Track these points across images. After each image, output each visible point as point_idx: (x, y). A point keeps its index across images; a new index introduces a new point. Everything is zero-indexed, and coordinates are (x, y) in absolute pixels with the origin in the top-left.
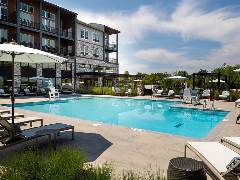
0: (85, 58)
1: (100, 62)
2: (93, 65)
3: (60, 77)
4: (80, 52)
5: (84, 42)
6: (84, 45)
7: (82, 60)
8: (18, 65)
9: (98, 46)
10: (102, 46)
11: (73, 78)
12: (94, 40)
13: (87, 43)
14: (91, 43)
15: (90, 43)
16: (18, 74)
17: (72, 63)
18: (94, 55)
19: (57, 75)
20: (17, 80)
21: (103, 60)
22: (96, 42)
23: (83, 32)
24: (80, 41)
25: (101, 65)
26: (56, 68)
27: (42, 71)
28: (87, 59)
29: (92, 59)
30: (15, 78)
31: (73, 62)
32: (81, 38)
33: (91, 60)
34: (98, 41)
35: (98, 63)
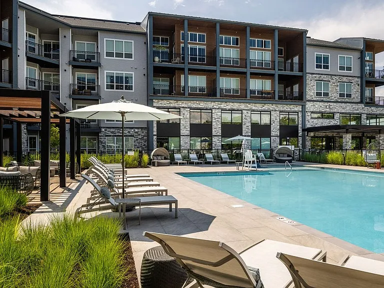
0: (322, 101)
1: (354, 106)
2: (338, 113)
3: (277, 136)
4: (313, 93)
5: (322, 74)
6: (321, 81)
7: (317, 106)
8: (217, 121)
9: (350, 78)
10: (358, 77)
11: (300, 136)
12: (342, 68)
13: (328, 75)
14: (335, 75)
15: (332, 75)
16: (218, 134)
17: (298, 113)
18: (342, 95)
19: (273, 133)
20: (217, 142)
21: (361, 102)
22: (345, 72)
23: (318, 59)
24: (314, 74)
25: (355, 112)
26: (272, 122)
27: (250, 127)
28: (326, 104)
29: (336, 102)
30: (215, 139)
31: (300, 111)
32: (316, 69)
33: (335, 104)
34: (349, 69)
35: (348, 108)
